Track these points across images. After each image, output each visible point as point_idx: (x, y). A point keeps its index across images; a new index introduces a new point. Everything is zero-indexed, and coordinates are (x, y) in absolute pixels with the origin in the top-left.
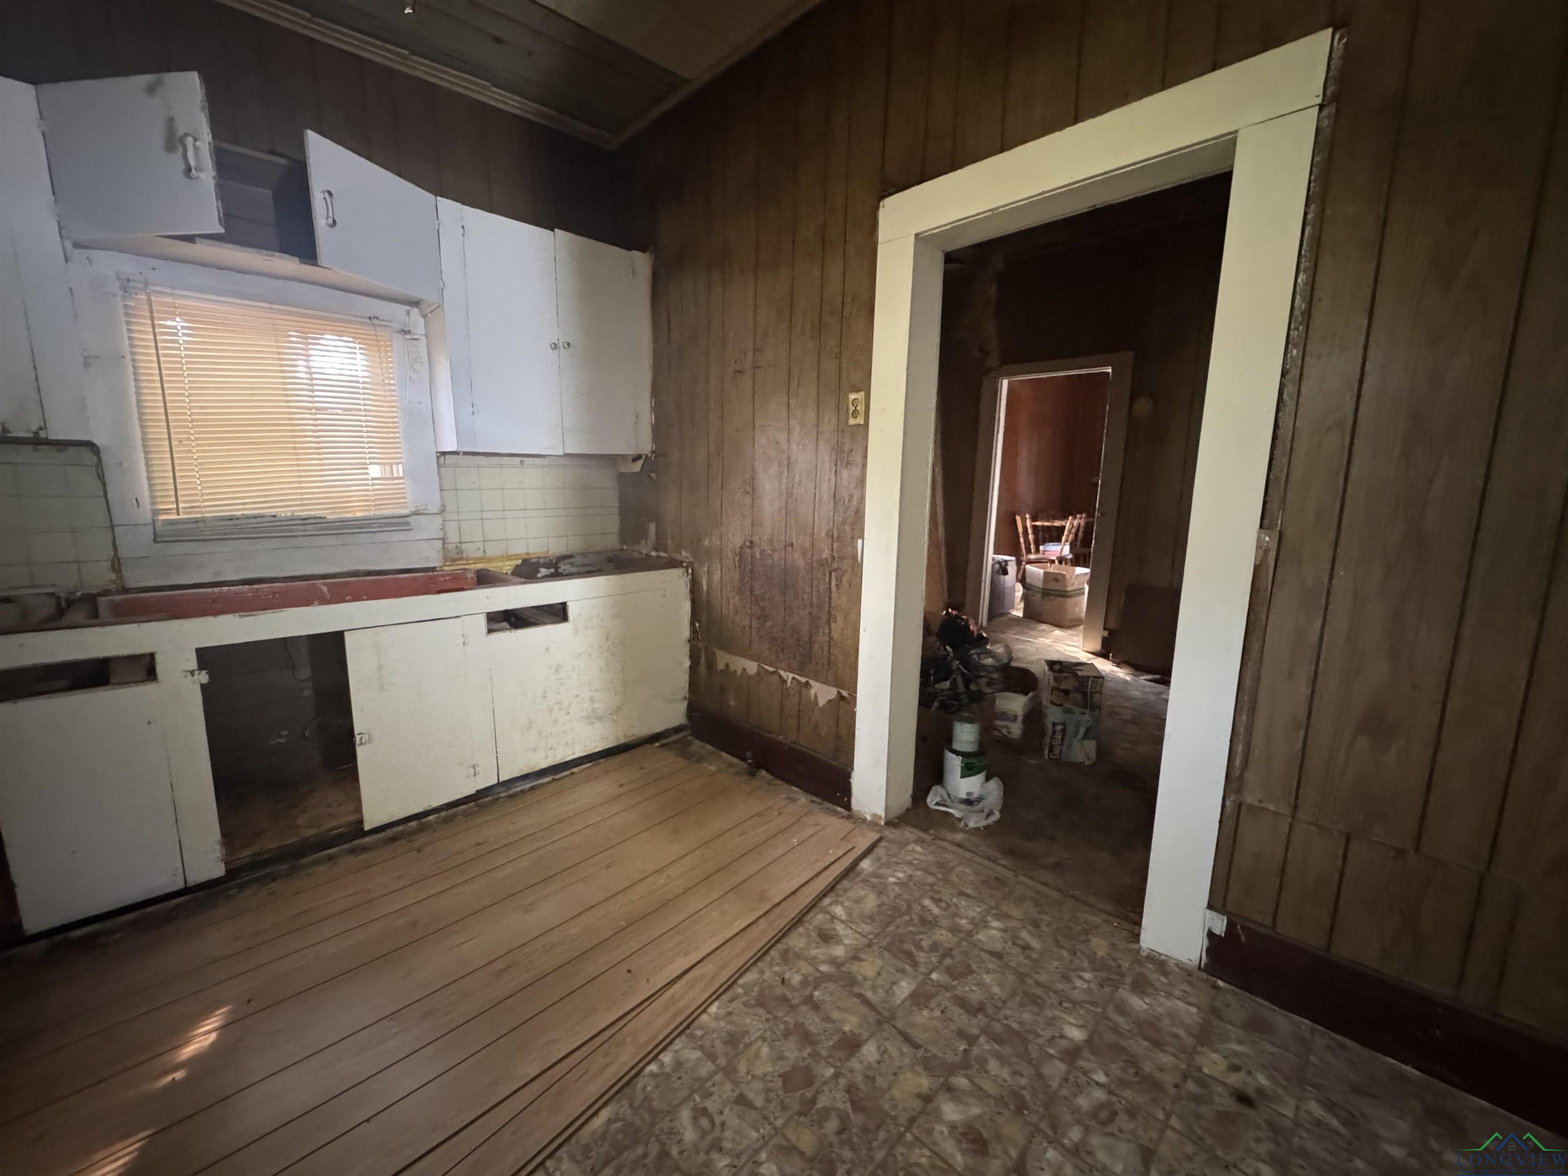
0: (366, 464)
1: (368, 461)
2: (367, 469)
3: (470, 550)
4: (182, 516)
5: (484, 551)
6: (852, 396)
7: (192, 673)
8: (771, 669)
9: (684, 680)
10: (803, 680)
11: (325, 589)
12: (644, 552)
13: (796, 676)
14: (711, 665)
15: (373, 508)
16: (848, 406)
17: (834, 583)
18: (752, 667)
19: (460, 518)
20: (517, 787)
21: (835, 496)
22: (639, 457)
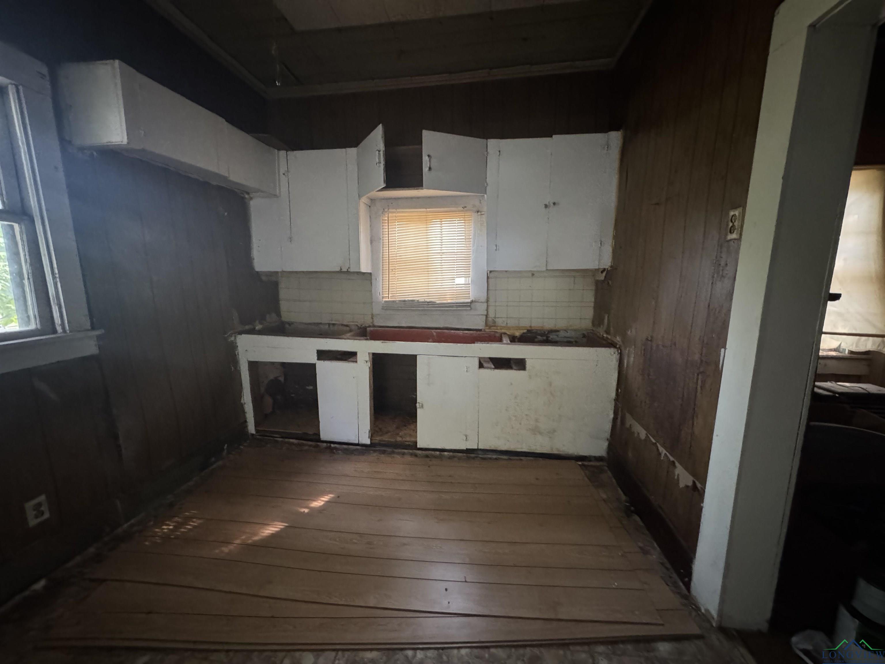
0: (454, 277)
1: (455, 276)
2: (454, 280)
3: (499, 322)
4: (390, 300)
5: (507, 323)
6: (732, 213)
7: (367, 362)
8: (654, 441)
9: (608, 427)
10: (672, 459)
11: (435, 334)
12: (601, 334)
13: (668, 454)
14: (623, 422)
15: (455, 298)
16: (727, 222)
17: (700, 382)
18: (643, 434)
19: (496, 305)
20: (487, 455)
21: (709, 306)
22: (604, 270)
